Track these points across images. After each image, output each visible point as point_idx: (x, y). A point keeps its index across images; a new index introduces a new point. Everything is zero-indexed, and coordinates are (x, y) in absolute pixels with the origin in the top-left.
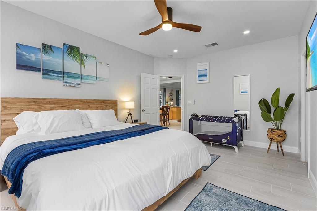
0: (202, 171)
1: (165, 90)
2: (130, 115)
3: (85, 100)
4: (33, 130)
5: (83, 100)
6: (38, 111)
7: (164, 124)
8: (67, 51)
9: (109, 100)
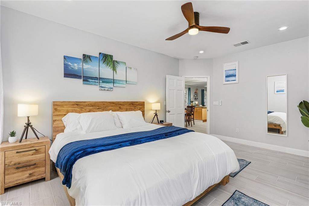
0: (230, 177)
1: (189, 89)
2: (156, 116)
3: (117, 102)
4: (77, 129)
5: (115, 102)
6: (80, 112)
7: (189, 123)
8: (103, 59)
9: (137, 102)
